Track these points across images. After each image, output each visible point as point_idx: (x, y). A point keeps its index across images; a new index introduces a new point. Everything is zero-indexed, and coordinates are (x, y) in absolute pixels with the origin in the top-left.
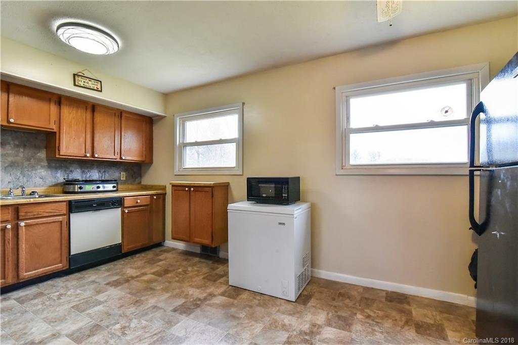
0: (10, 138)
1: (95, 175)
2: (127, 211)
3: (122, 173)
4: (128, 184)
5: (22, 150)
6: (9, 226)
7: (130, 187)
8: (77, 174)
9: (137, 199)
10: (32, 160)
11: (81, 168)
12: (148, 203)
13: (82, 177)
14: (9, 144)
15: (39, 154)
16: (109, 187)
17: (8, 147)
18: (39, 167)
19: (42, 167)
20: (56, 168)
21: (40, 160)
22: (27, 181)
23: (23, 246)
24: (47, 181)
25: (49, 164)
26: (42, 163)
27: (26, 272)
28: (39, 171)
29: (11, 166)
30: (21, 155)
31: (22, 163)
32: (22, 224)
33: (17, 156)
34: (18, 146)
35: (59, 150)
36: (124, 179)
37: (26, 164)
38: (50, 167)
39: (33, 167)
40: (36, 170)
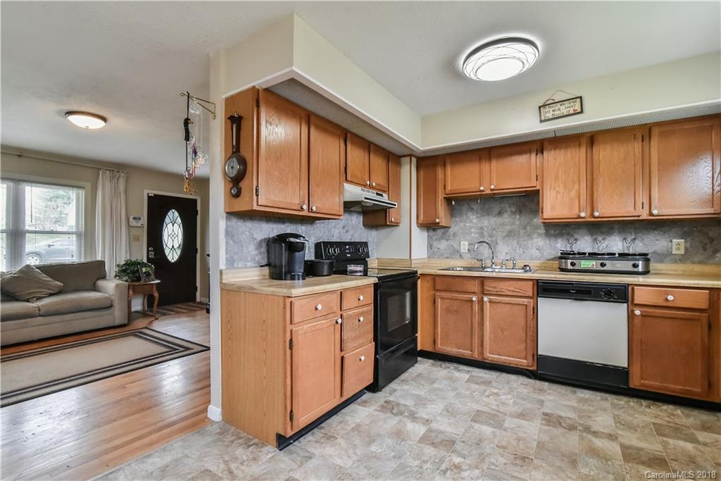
0: (507, 206)
1: (615, 244)
2: (638, 312)
3: (674, 241)
4: (694, 263)
5: (518, 217)
6: (474, 299)
7: (698, 268)
8: (584, 244)
9: (667, 294)
10: (528, 228)
11: (592, 234)
12: (704, 305)
13: (593, 248)
14: (506, 211)
15: (535, 220)
16: (626, 265)
17: (506, 215)
18: (536, 235)
19: (539, 235)
20: (556, 236)
21: (537, 227)
22: (524, 252)
23: (487, 324)
24: (545, 254)
25: (546, 230)
26: (539, 231)
27: (490, 353)
28: (535, 240)
29: (508, 236)
30: (518, 223)
31: (519, 232)
32: (486, 299)
33: (514, 224)
34: (514, 213)
35: (542, 212)
36: (682, 252)
37: (522, 232)
38: (548, 235)
39: (529, 236)
40: (532, 239)
